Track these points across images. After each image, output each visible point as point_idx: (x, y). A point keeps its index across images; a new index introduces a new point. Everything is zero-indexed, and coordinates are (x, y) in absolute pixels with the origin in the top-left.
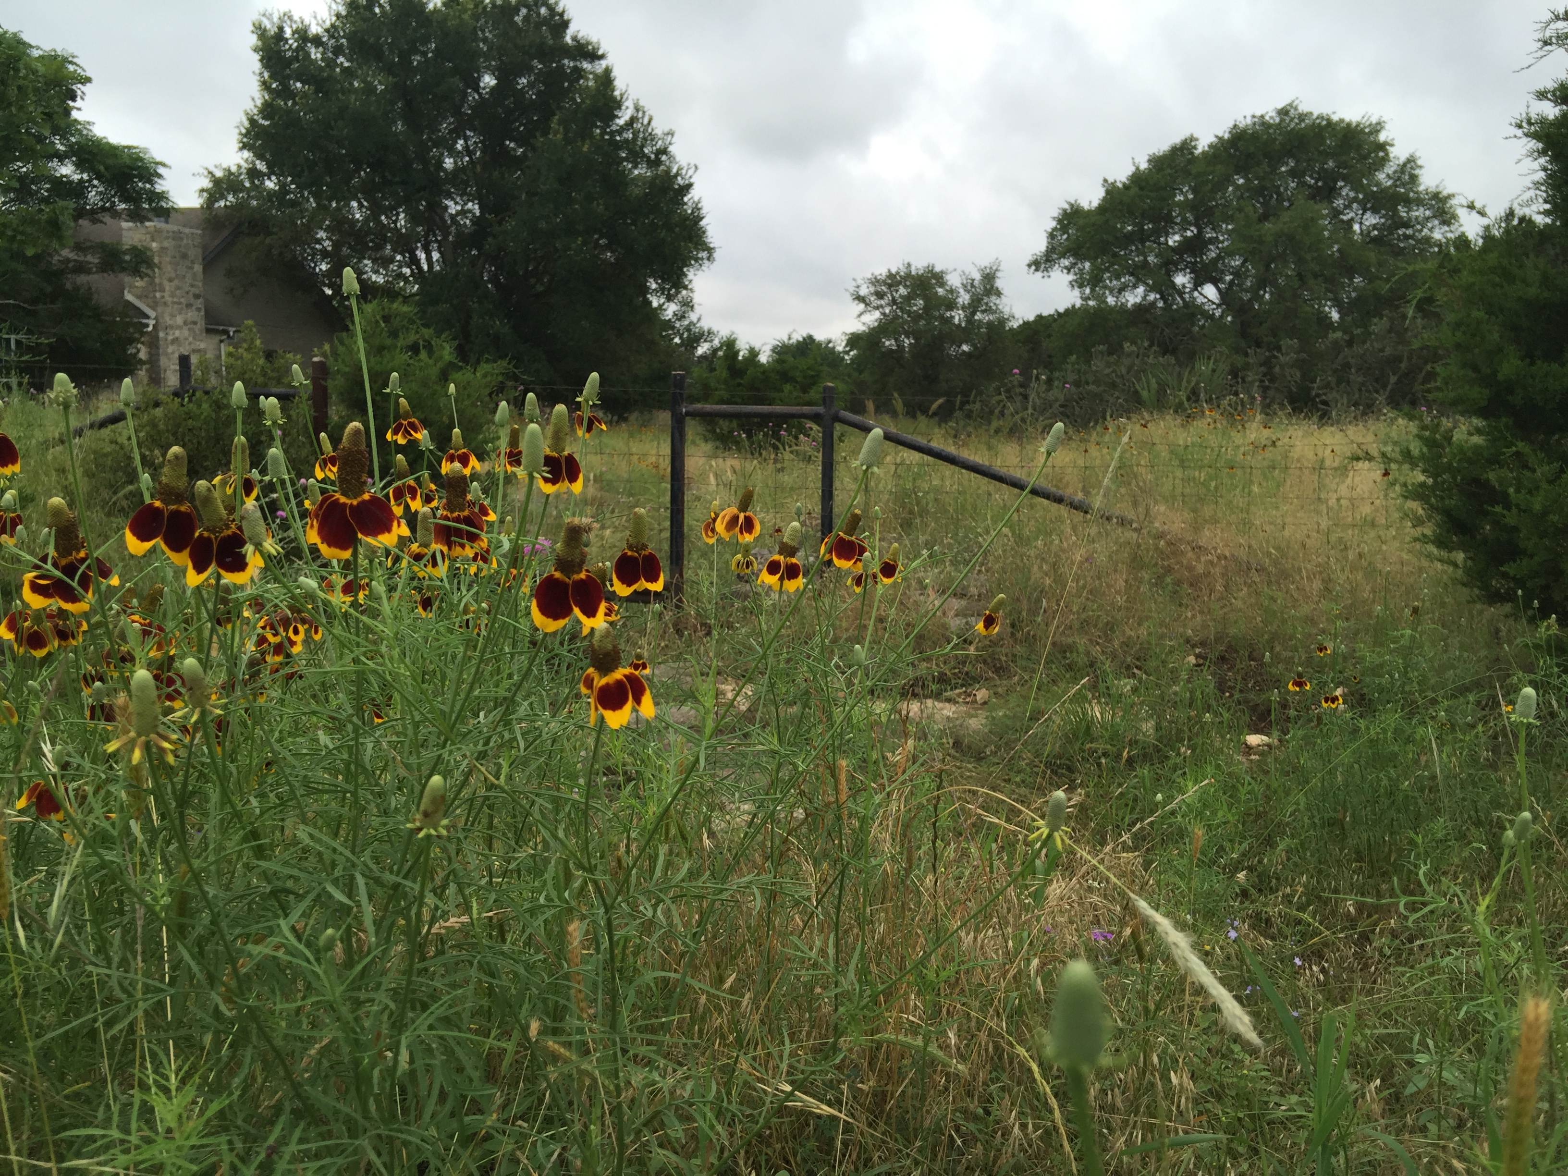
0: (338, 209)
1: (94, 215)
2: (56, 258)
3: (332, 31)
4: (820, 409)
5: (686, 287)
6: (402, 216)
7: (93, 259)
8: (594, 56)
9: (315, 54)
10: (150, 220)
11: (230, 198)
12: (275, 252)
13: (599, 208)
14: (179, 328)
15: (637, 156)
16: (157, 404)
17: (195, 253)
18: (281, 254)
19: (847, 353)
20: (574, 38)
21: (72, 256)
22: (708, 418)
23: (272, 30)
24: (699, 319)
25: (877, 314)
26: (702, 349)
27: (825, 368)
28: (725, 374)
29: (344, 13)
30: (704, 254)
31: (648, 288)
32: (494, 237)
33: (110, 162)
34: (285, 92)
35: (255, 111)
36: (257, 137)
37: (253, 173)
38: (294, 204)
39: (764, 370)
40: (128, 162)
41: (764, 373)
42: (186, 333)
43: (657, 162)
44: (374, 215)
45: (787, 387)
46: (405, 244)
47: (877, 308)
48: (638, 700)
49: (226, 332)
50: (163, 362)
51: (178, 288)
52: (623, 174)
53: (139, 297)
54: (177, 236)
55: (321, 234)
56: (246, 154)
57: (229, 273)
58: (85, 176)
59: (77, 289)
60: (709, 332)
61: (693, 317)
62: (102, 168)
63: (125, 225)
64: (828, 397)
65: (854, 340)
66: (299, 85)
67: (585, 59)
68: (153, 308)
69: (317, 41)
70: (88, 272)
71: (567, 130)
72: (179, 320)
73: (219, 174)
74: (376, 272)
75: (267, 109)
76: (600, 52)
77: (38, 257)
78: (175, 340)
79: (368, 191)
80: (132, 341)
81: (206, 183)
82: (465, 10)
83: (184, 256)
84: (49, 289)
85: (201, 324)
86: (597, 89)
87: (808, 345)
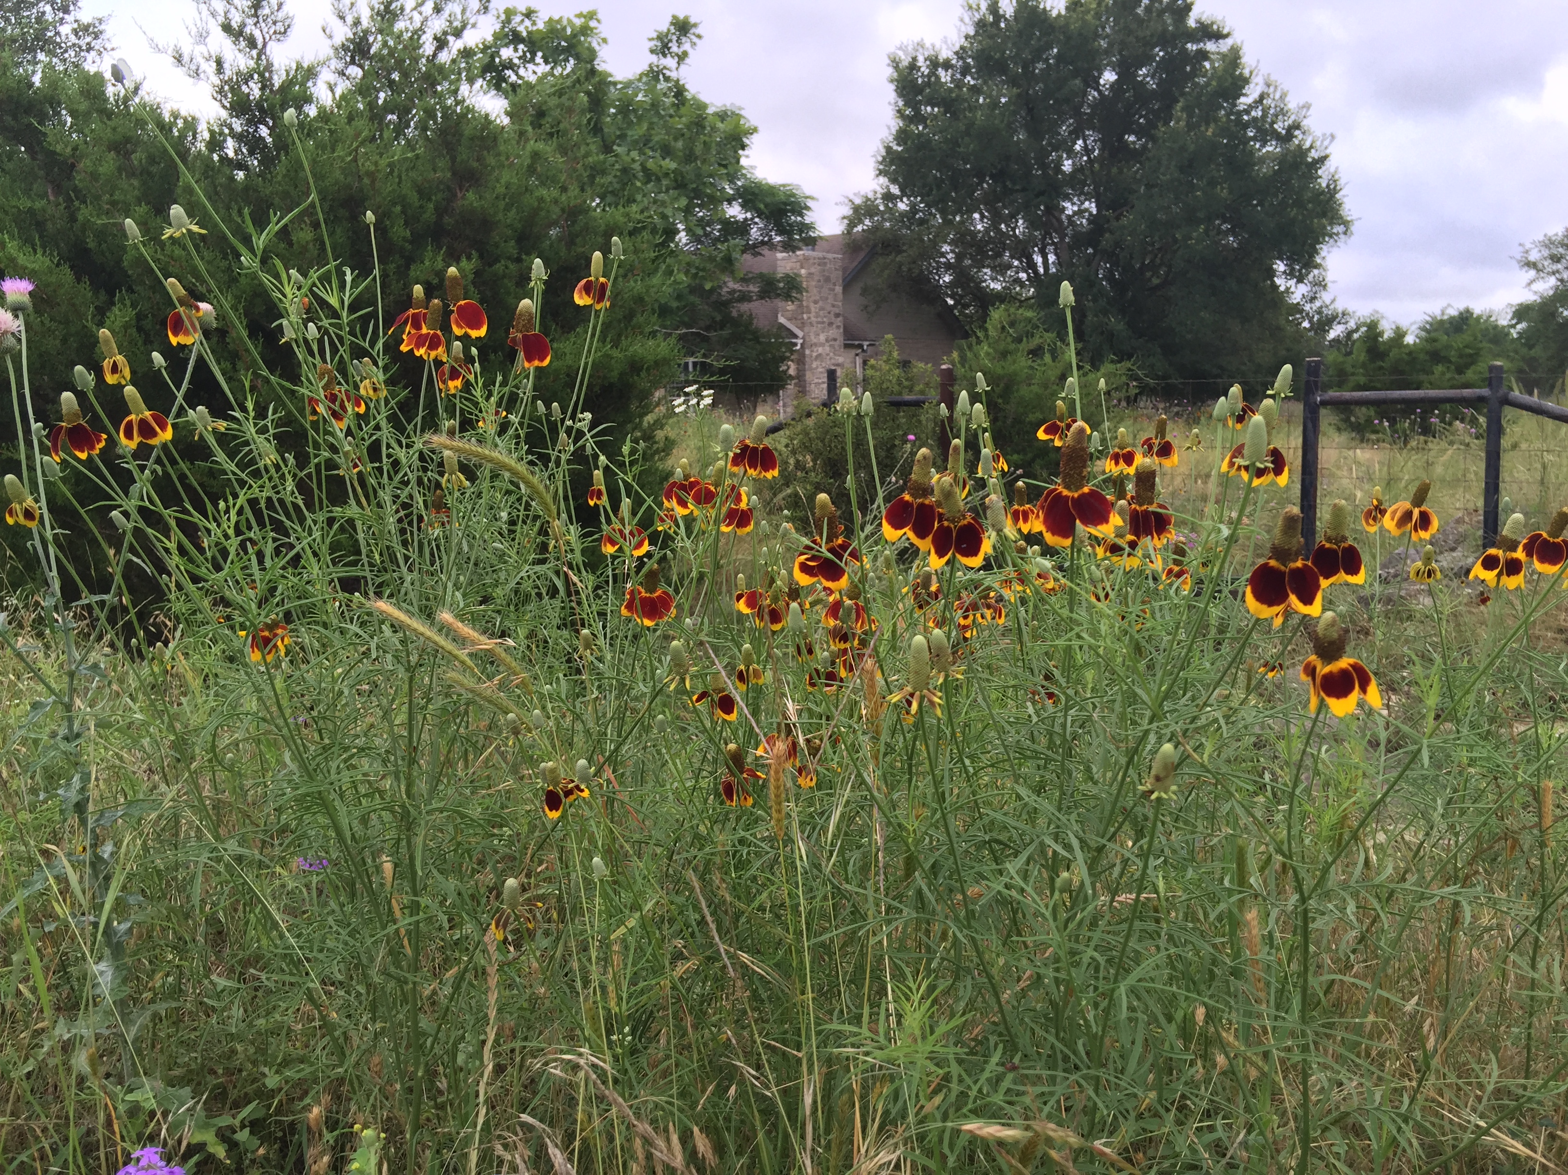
0: (962, 222)
1: (753, 249)
2: (725, 289)
3: (961, 54)
4: (1485, 392)
5: (1318, 266)
6: (1021, 222)
7: (754, 288)
8: (1218, 36)
9: (945, 76)
10: (800, 249)
11: (867, 222)
12: (904, 269)
13: (1223, 192)
14: (822, 345)
15: (1266, 133)
16: (809, 415)
17: (837, 276)
18: (910, 270)
19: (1514, 326)
20: (1198, 21)
21: (737, 286)
22: (1343, 407)
23: (905, 62)
24: (1333, 301)
25: (1552, 281)
26: (1336, 332)
27: (1485, 344)
28: (1363, 357)
29: (972, 33)
30: (1340, 229)
31: (1274, 271)
32: (1111, 232)
33: (768, 200)
34: (917, 118)
35: (891, 138)
36: (892, 163)
37: (888, 197)
38: (922, 222)
39: (1412, 352)
40: (783, 198)
41: (1410, 353)
42: (827, 349)
43: (1289, 136)
44: (995, 226)
45: (1439, 369)
46: (1023, 251)
47: (1554, 273)
48: (1364, 690)
49: (861, 346)
50: (808, 376)
51: (822, 309)
52: (1251, 153)
53: (789, 319)
54: (822, 262)
55: (946, 248)
56: (883, 180)
57: (865, 292)
58: (749, 215)
59: (741, 316)
60: (1344, 314)
61: (1326, 297)
62: (762, 206)
63: (780, 255)
64: (1494, 378)
65: (1522, 312)
66: (929, 109)
67: (1210, 39)
68: (801, 328)
69: (947, 65)
70: (750, 300)
71: (1190, 115)
72: (822, 338)
73: (858, 201)
74: (993, 279)
75: (902, 136)
76: (1225, 32)
77: (712, 291)
78: (819, 356)
79: (991, 202)
80: (783, 359)
81: (847, 211)
82: (1088, 11)
83: (827, 279)
84: (718, 318)
85: (841, 340)
86: (1225, 70)
87: (1464, 320)
